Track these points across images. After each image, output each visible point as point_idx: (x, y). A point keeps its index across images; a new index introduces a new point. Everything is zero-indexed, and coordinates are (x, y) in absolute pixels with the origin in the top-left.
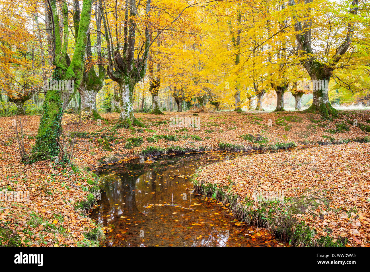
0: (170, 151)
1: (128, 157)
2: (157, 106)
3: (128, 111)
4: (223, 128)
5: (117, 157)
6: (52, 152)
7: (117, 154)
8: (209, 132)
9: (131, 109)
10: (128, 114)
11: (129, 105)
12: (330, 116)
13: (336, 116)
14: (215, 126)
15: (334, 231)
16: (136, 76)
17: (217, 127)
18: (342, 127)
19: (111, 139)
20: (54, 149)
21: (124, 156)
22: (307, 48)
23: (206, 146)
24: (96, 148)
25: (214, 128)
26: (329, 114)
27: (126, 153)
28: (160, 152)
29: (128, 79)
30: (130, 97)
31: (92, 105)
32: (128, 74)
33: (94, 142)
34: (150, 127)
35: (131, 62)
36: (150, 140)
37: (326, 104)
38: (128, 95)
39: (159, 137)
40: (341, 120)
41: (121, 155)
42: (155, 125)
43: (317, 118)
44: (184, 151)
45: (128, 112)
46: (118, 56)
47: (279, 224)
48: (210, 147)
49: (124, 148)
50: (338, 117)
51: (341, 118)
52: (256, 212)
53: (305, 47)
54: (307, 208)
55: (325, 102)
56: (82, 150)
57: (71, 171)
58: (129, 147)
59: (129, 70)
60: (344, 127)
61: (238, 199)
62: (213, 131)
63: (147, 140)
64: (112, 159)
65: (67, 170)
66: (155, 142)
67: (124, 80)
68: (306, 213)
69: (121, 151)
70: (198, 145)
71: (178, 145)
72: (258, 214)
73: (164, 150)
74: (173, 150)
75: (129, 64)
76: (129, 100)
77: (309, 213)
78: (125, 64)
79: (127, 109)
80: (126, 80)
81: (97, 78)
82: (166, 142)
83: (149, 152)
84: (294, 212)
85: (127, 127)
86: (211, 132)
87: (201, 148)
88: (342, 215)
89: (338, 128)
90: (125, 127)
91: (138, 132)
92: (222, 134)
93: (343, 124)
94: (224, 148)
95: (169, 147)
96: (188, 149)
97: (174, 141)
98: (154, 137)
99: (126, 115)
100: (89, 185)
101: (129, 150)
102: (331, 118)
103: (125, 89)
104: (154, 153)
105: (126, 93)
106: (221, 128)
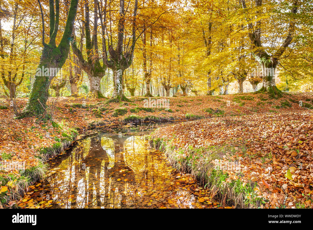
0: (147, 119)
1: (114, 122)
2: (149, 91)
3: (118, 89)
4: (190, 104)
5: (105, 122)
6: (38, 111)
7: (106, 120)
8: (180, 106)
9: (121, 88)
10: (118, 92)
11: (119, 85)
12: (276, 96)
13: (281, 96)
14: (185, 102)
15: (246, 175)
16: (125, 64)
17: (186, 103)
18: (286, 104)
19: (103, 110)
20: (40, 109)
21: (111, 122)
22: (257, 44)
23: (175, 117)
24: (90, 115)
25: (184, 104)
26: (276, 94)
27: (113, 120)
28: (139, 120)
29: (119, 66)
30: (120, 79)
31: (97, 87)
32: (119, 62)
33: (90, 111)
34: (135, 102)
35: (121, 54)
36: (133, 111)
37: (273, 87)
38: (119, 78)
39: (140, 109)
40: (285, 99)
41: (109, 121)
42: (138, 101)
43: (265, 97)
44: (158, 119)
45: (119, 91)
46: (111, 49)
47: (199, 169)
48: (179, 117)
49: (112, 116)
50: (283, 97)
51: (285, 97)
52: (185, 159)
53: (256, 43)
54: (225, 154)
55: (272, 85)
56: (78, 116)
57: (51, 126)
58: (116, 115)
59: (119, 59)
60: (287, 104)
61: (175, 149)
62: (183, 106)
63: (130, 111)
64: (100, 123)
65: (47, 125)
66: (137, 112)
67: (116, 67)
68: (223, 158)
69: (109, 118)
70: (168, 115)
71: (154, 115)
72: (186, 161)
73: (142, 118)
74: (149, 118)
75: (119, 55)
76: (119, 82)
77: (226, 158)
78: (116, 55)
79: (118, 88)
80: (117, 67)
81: (101, 68)
82: (144, 113)
83: (130, 119)
84: (213, 158)
85: (117, 101)
86: (181, 106)
87: (171, 118)
88: (257, 160)
89: (282, 105)
90: (115, 102)
91: (124, 105)
92: (189, 108)
93: (287, 102)
94: (189, 118)
95: (146, 116)
96: (161, 118)
97: (151, 112)
98: (135, 108)
99: (117, 93)
100: (62, 137)
101: (116, 118)
102: (277, 97)
103: (116, 74)
104: (134, 120)
105: (117, 76)
106: (189, 104)
